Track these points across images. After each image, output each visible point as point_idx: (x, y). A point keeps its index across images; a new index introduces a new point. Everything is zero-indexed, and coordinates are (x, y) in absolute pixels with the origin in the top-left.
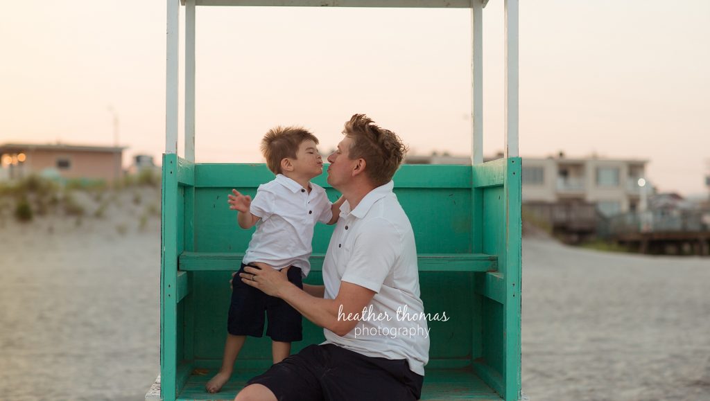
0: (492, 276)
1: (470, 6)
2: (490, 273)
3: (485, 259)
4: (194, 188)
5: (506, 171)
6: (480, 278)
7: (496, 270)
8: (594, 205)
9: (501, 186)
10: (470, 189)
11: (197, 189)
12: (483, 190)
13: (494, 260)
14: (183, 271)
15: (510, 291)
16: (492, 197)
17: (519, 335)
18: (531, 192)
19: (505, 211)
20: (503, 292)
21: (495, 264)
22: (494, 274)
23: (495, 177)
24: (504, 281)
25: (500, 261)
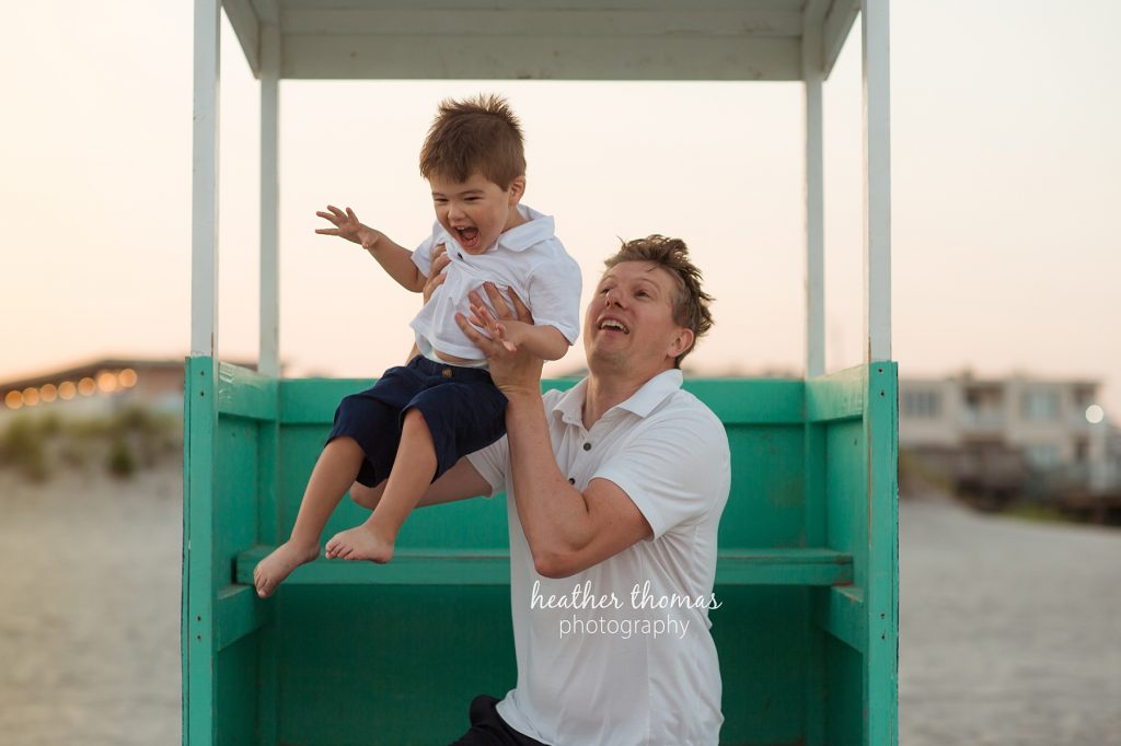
0: (842, 595)
1: (799, 76)
2: (839, 590)
3: (828, 561)
4: (277, 427)
5: (866, 390)
6: (819, 597)
7: (849, 582)
8: (1019, 452)
9: (857, 420)
10: (800, 426)
11: (283, 426)
12: (825, 427)
13: (847, 562)
14: (244, 584)
15: (876, 627)
16: (842, 440)
17: (892, 717)
18: (915, 430)
19: (865, 468)
20: (862, 628)
21: (846, 570)
22: (846, 592)
23: (846, 400)
24: (864, 607)
25: (857, 565)
